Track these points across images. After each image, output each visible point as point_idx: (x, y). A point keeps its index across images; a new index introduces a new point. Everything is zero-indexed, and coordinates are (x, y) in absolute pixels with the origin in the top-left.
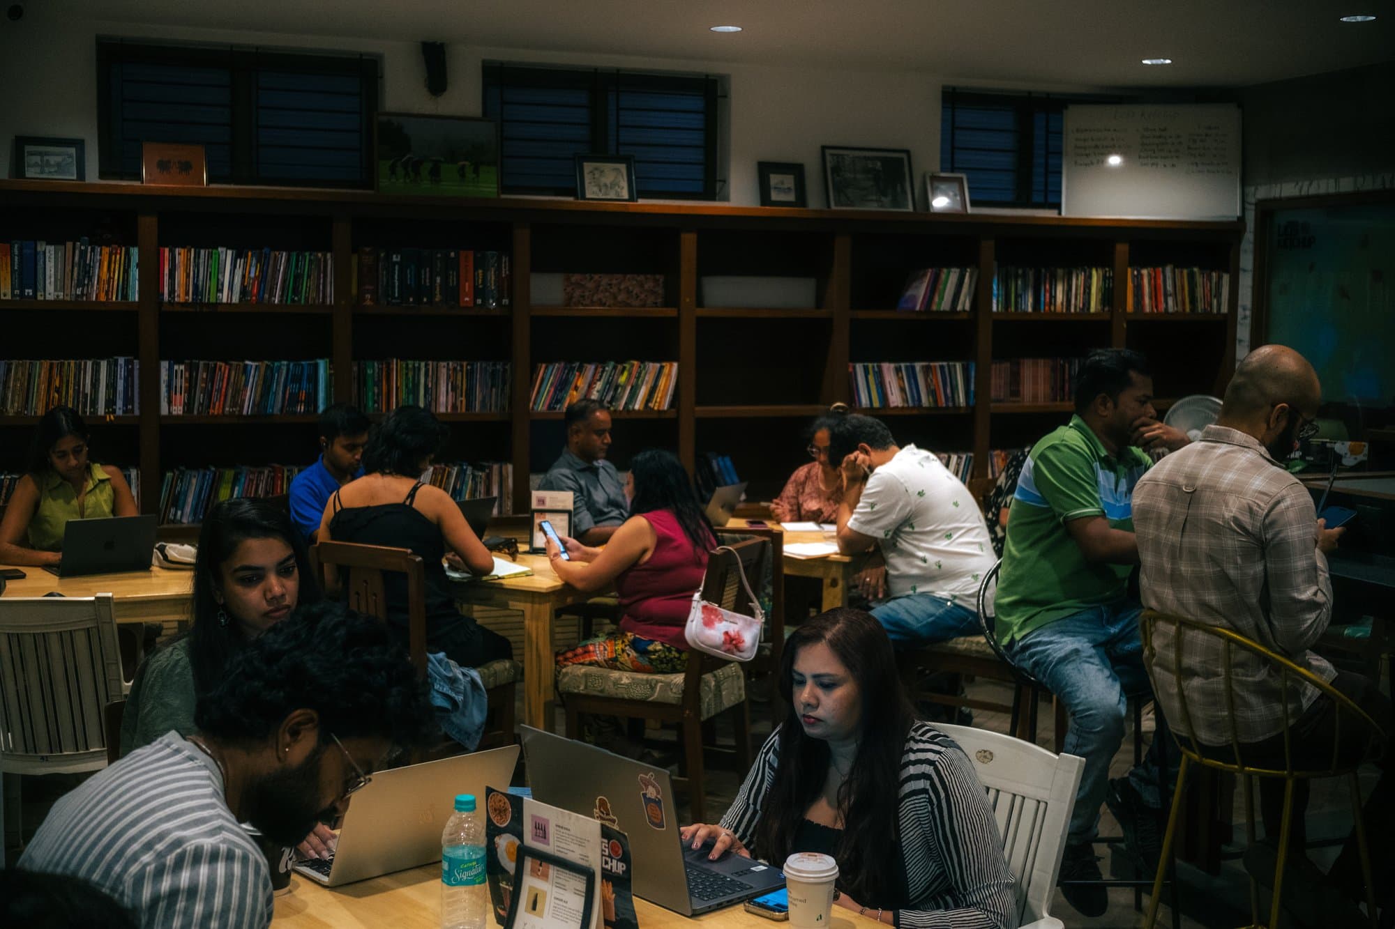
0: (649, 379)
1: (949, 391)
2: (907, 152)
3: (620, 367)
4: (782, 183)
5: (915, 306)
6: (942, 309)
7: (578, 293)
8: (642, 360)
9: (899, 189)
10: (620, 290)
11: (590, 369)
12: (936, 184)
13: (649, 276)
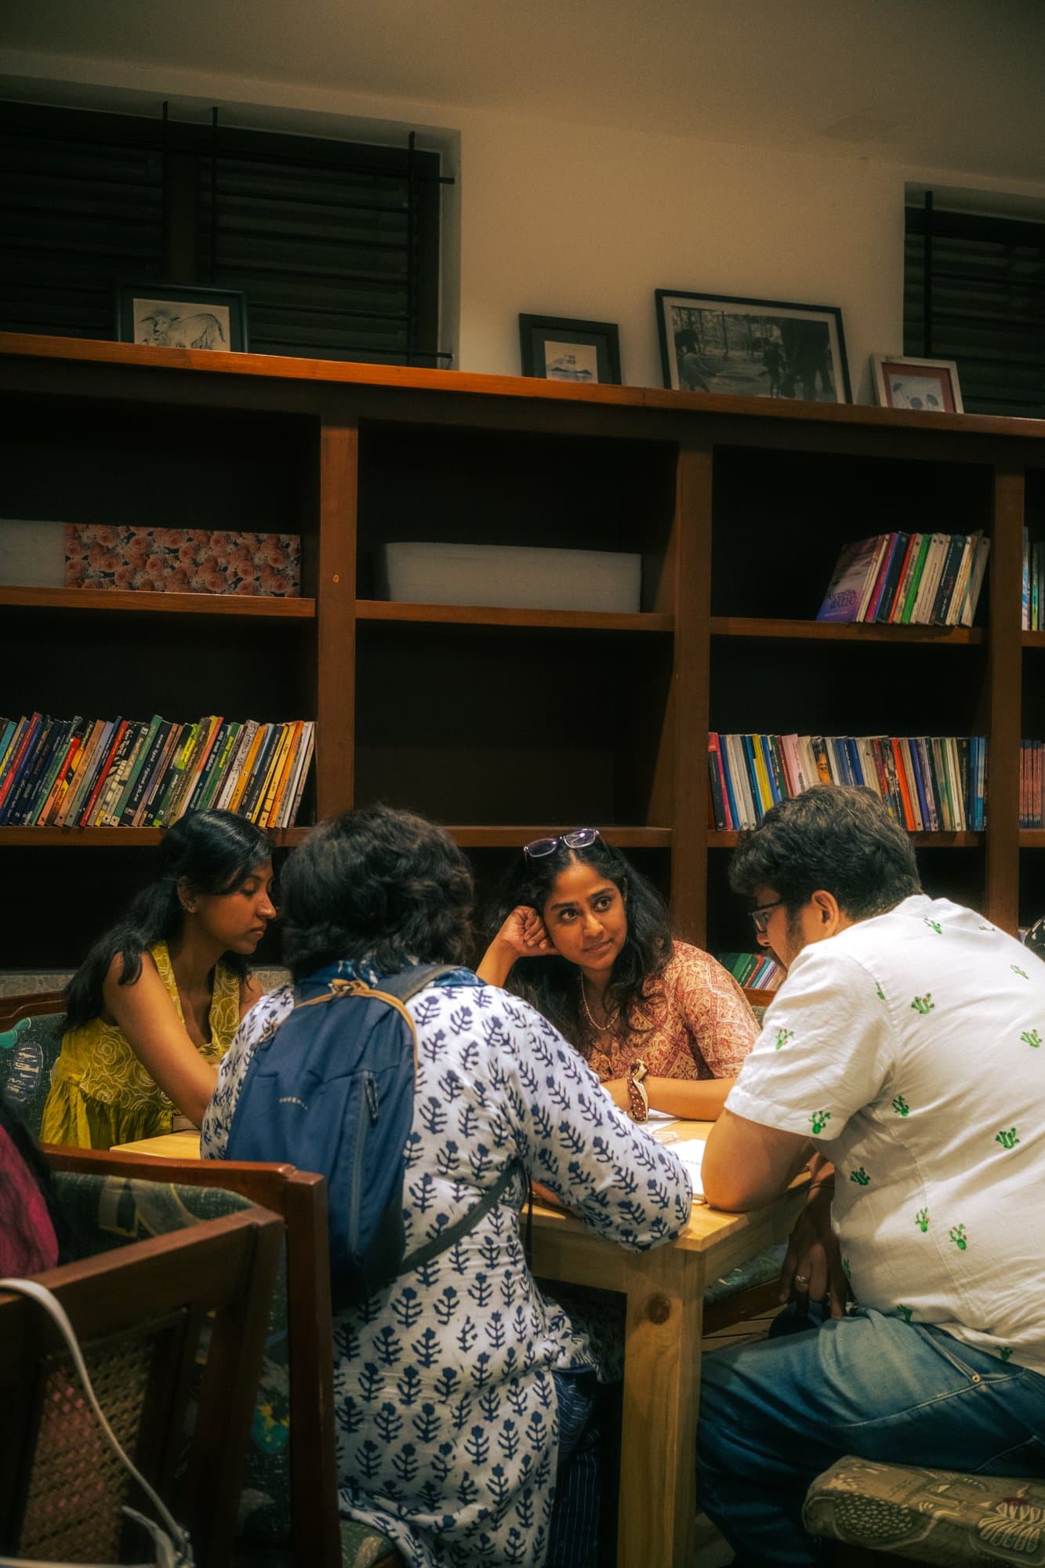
0: (247, 756)
1: (929, 798)
2: (836, 312)
3: (176, 729)
4: (572, 360)
5: (855, 613)
6: (913, 620)
7: (97, 567)
8: (235, 715)
9: (819, 383)
10: (196, 563)
11: (102, 732)
12: (895, 379)
13: (264, 536)
